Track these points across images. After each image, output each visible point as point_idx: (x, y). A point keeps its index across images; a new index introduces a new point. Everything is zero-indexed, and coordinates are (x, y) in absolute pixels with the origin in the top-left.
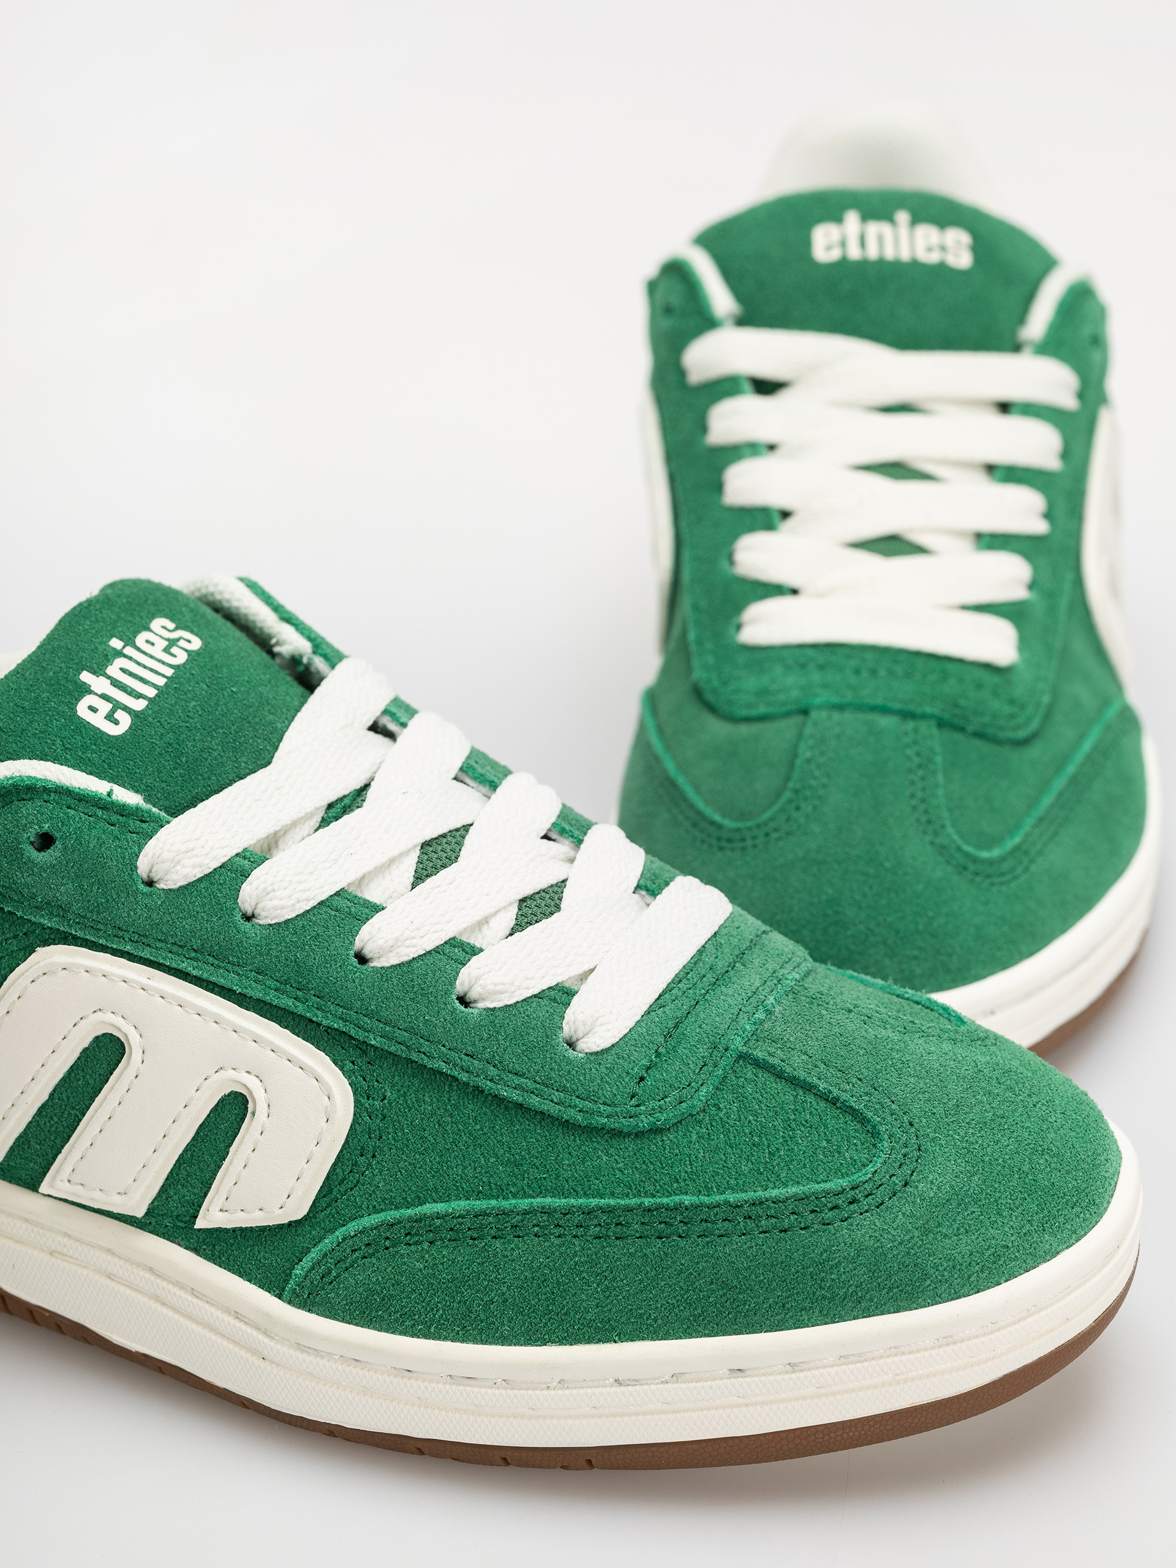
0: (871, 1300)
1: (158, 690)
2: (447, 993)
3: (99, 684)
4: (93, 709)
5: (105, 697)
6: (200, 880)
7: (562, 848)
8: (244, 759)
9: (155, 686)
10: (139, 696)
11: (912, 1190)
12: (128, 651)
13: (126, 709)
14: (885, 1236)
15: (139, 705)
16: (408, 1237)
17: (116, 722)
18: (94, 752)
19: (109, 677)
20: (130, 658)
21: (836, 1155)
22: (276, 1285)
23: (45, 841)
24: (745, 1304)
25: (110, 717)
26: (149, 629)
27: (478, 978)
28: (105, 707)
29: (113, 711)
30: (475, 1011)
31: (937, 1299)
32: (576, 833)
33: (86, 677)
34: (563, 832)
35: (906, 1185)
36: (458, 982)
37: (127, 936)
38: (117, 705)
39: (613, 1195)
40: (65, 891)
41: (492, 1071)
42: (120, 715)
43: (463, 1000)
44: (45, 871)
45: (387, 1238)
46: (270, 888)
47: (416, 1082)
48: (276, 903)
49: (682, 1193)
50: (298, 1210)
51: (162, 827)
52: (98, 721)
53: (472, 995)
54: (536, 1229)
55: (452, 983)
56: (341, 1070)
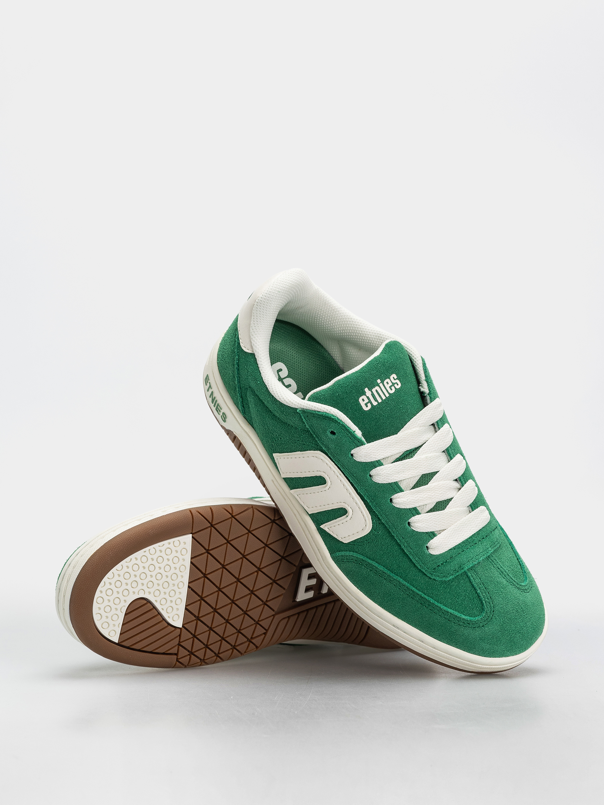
0: (460, 646)
1: (382, 401)
2: (406, 521)
3: (368, 393)
4: (363, 400)
5: (368, 398)
6: (364, 462)
7: (457, 485)
8: (393, 429)
9: (382, 399)
10: (376, 400)
11: (483, 628)
12: (381, 385)
13: (371, 403)
14: (471, 635)
15: (375, 403)
16: (366, 566)
17: (367, 406)
18: (357, 412)
19: (372, 392)
20: (380, 387)
21: (472, 610)
22: (332, 552)
23: (333, 433)
24: (431, 629)
25: (366, 405)
26: (390, 378)
27: (415, 522)
28: (366, 401)
29: (368, 403)
30: (409, 528)
31: (474, 653)
32: (463, 482)
33: (366, 390)
34: (460, 480)
35: (483, 626)
36: (410, 520)
37: (340, 463)
38: (370, 401)
39: (416, 588)
40: (332, 446)
41: (406, 544)
42: (369, 405)
43: (409, 523)
44: (329, 439)
45: (361, 562)
46: (379, 474)
47: (388, 534)
48: (378, 479)
49: (432, 598)
50: (346, 541)
51: (362, 445)
52: (363, 404)
53: (412, 524)
54: (395, 584)
55: (408, 519)
56: (372, 521)
